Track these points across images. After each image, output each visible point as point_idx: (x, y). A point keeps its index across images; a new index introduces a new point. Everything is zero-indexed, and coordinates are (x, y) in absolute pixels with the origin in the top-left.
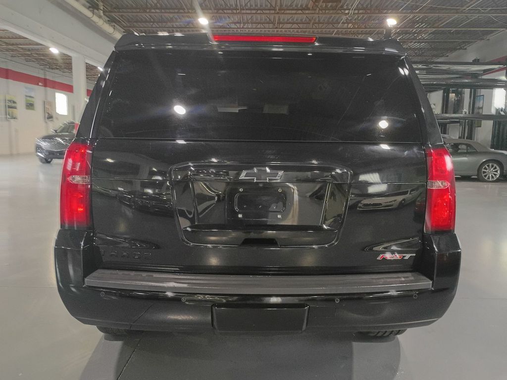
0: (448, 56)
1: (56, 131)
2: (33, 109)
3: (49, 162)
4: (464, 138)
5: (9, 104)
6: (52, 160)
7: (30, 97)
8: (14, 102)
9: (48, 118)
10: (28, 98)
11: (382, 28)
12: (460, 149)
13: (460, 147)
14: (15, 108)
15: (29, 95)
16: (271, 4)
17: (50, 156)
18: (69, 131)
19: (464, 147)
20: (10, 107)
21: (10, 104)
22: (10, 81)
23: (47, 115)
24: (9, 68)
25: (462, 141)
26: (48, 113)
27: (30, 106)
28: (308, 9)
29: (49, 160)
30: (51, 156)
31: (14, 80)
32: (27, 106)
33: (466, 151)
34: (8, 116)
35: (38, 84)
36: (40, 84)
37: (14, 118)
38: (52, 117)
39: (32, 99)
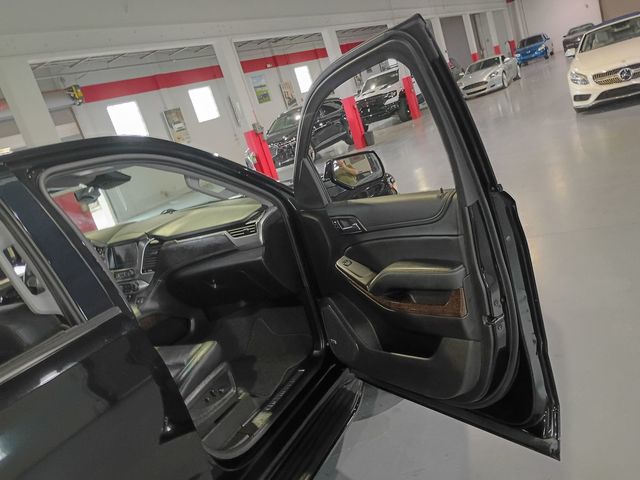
2: (269, 100)
7: (261, 86)
9: (290, 104)
10: (259, 89)
15: (259, 84)
23: (287, 101)
26: (289, 98)
27: (264, 98)
32: (259, 99)
35: (266, 67)
36: (269, 66)
38: (295, 101)
39: (264, 89)
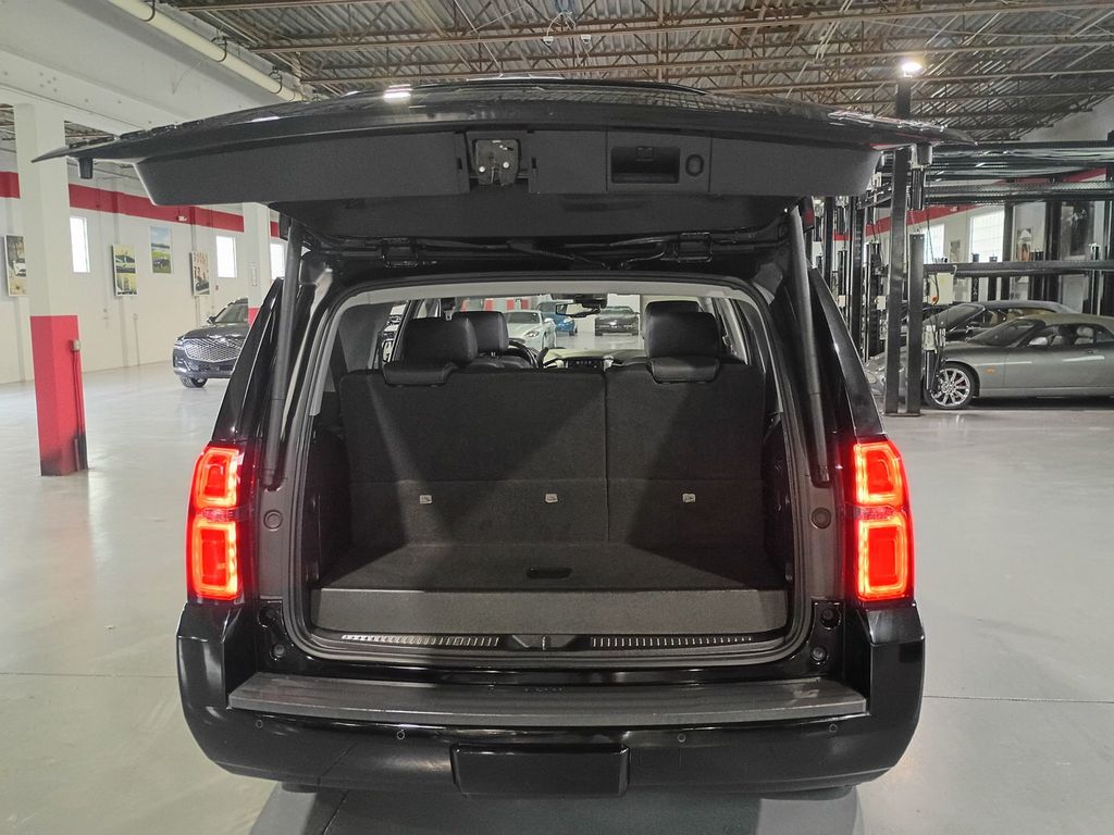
0: (1052, 125)
1: (213, 319)
2: (169, 272)
3: (200, 385)
4: (1095, 312)
5: (118, 264)
6: (206, 380)
7: (162, 246)
8: (131, 260)
9: (198, 289)
10: (158, 250)
11: (892, 79)
12: (1079, 337)
13: (1079, 332)
14: (133, 271)
15: (159, 243)
16: (646, 5)
17: (202, 373)
18: (239, 319)
19: (1088, 332)
20: (121, 270)
21: (121, 264)
22: (121, 216)
23: (196, 281)
24: (119, 190)
25: (1089, 318)
26: (199, 278)
27: (162, 265)
28: (729, 47)
29: (200, 381)
30: (204, 373)
31: (127, 214)
32: (155, 265)
33: (1092, 341)
34: (118, 290)
35: (177, 220)
36: (182, 218)
37: (131, 293)
38: (206, 286)
39: (166, 251)
